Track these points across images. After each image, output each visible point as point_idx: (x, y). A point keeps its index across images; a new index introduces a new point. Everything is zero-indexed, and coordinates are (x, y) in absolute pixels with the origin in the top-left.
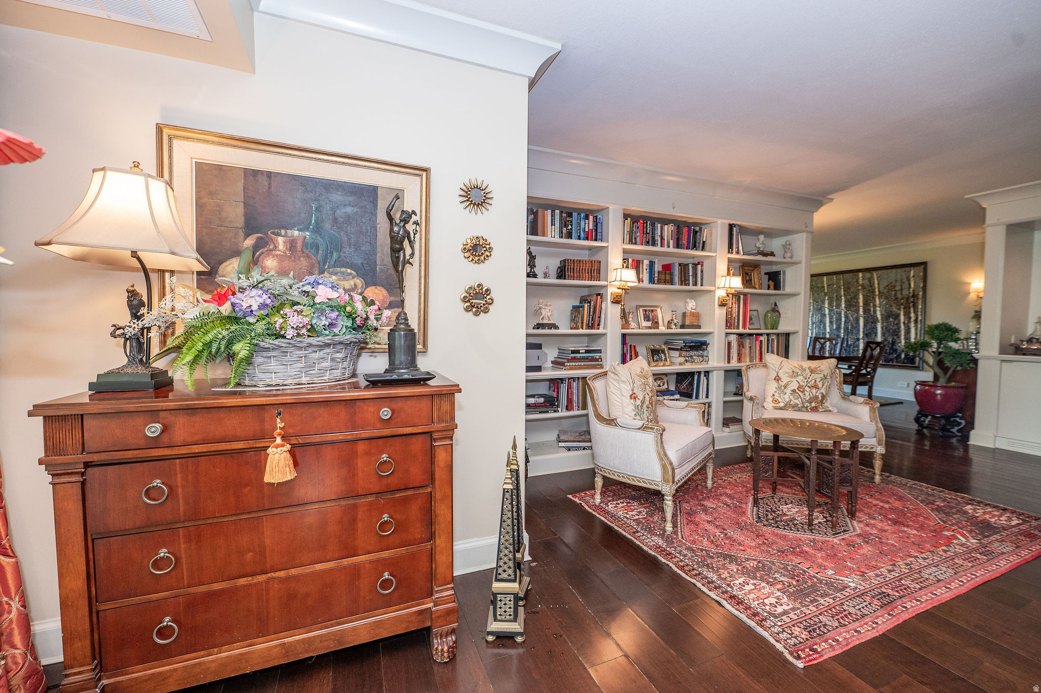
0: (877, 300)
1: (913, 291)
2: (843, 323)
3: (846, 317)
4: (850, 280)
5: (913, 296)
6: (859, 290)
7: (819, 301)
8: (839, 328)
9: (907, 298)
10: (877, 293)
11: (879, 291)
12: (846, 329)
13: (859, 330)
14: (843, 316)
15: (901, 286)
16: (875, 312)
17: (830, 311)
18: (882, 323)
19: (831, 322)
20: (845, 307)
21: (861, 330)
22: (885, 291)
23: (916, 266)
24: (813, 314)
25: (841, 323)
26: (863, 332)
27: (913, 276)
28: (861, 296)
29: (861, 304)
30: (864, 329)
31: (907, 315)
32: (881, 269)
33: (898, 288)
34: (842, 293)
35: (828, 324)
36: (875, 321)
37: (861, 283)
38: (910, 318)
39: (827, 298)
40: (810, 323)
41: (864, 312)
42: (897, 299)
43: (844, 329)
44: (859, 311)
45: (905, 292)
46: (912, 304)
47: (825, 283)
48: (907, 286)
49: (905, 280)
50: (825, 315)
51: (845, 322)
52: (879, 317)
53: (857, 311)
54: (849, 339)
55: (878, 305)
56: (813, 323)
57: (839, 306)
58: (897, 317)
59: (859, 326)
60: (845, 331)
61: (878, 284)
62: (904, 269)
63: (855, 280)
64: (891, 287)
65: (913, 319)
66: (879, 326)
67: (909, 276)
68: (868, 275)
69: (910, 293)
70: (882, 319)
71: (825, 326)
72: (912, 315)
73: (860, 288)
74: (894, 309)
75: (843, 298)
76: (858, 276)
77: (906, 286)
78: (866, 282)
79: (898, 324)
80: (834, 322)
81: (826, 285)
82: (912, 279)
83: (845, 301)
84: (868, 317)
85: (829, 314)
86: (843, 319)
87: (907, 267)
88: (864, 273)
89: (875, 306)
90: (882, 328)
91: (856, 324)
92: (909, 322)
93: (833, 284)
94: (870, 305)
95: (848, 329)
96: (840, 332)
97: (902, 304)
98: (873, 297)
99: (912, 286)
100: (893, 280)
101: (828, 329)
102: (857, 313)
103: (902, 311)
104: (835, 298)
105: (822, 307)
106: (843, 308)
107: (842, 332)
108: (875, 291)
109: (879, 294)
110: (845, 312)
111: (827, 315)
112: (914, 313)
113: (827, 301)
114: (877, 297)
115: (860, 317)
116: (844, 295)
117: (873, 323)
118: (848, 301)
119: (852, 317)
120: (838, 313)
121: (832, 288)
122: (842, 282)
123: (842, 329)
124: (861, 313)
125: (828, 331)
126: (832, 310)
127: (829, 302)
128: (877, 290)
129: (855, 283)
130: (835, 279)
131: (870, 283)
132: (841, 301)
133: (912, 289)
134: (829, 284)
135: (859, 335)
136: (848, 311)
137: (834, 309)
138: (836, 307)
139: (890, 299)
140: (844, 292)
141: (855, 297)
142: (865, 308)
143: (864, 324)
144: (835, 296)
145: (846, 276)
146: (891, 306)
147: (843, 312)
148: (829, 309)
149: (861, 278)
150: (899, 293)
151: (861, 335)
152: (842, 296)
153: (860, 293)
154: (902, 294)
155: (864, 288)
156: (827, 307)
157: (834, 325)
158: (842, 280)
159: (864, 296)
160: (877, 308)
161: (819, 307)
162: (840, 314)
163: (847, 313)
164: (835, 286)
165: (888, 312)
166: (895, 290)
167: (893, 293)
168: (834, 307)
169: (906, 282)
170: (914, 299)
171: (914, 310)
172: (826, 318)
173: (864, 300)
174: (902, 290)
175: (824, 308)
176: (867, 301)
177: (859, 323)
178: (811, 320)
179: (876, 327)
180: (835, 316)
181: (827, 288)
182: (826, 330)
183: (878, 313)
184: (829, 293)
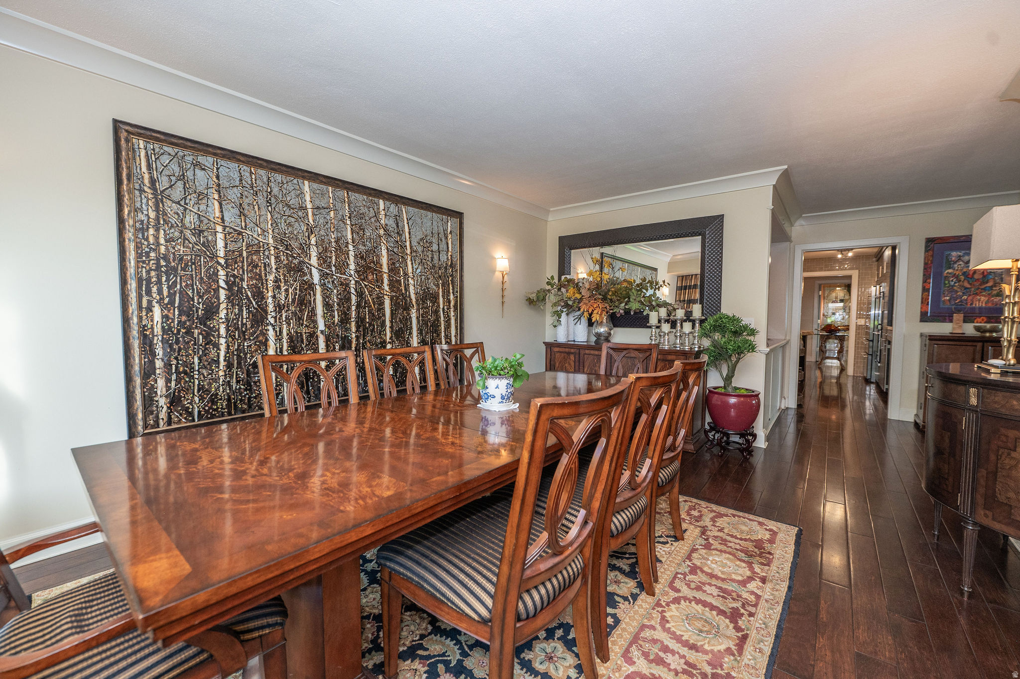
0: (409, 263)
1: (452, 256)
2: (354, 308)
3: (360, 294)
4: (363, 210)
5: (451, 266)
6: (380, 237)
7: (295, 245)
8: (345, 320)
9: (446, 268)
10: (408, 251)
11: (411, 247)
12: (360, 321)
13: (384, 321)
14: (353, 291)
15: (438, 245)
16: (406, 287)
17: (323, 276)
18: (418, 310)
19: (327, 306)
20: (357, 271)
21: (388, 323)
22: (420, 249)
23: (453, 216)
24: (277, 280)
25: (349, 308)
26: (391, 327)
27: (451, 233)
28: (384, 252)
29: (385, 269)
30: (391, 322)
31: (446, 294)
32: (411, 205)
33: (435, 247)
34: (349, 236)
35: (320, 310)
36: (407, 308)
37: (382, 222)
38: (449, 302)
39: (313, 242)
40: (271, 308)
41: (391, 285)
42: (434, 266)
43: (357, 322)
44: (382, 283)
45: (443, 258)
46: (450, 278)
47: (308, 198)
48: (445, 247)
49: (442, 236)
50: (311, 286)
51: (358, 306)
52: (413, 297)
53: (380, 280)
54: (368, 344)
55: (411, 275)
56: (279, 308)
57: (343, 266)
58: (435, 298)
59: (384, 315)
60: (358, 327)
61: (410, 233)
62: (440, 216)
63: (372, 214)
64: (426, 244)
65: (452, 303)
66: (414, 314)
67: (447, 230)
68: (393, 209)
69: (448, 259)
70: (417, 300)
71: (313, 312)
72: (452, 297)
73: (382, 232)
74: (431, 284)
75: (351, 247)
76: (377, 205)
77: (443, 246)
78: (391, 223)
79: (436, 312)
80: (336, 307)
81: (309, 206)
82: (450, 236)
83: (356, 256)
84: (398, 298)
85: (323, 285)
86: (354, 298)
87: (443, 213)
89: (406, 274)
90: (418, 318)
91: (379, 310)
92: (449, 308)
93: (328, 208)
94: (399, 273)
96: (348, 330)
97: (440, 277)
98: (402, 257)
99: (450, 249)
100: (429, 232)
101: (321, 326)
102: (379, 287)
103: (441, 290)
104: (334, 244)
105: (304, 263)
106: (352, 272)
107: (354, 329)
108: (406, 246)
109: (411, 253)
110: (356, 281)
111: (318, 287)
112: (453, 293)
113: (315, 248)
114: (409, 259)
115: (385, 297)
116: (353, 243)
117: (404, 310)
118: (362, 258)
119: (370, 295)
120: (342, 284)
121: (325, 218)
122: (347, 208)
123: (353, 324)
124: (386, 288)
125: (322, 332)
126: (328, 274)
127: (320, 254)
128: (408, 244)
129: (373, 220)
130: (331, 196)
131: (398, 226)
132: (348, 254)
133: (450, 254)
134: (317, 203)
135: (385, 335)
136: (363, 280)
137: (332, 271)
138: (337, 269)
139: (426, 266)
140: (352, 234)
141: (374, 252)
142: (392, 276)
143: (392, 311)
144: (333, 240)
145: (353, 197)
146: (428, 279)
147: (353, 282)
148: (319, 270)
149: (383, 213)
150: (436, 257)
151: (388, 335)
152: (347, 243)
153: (382, 244)
154: (439, 260)
155: (388, 234)
156: (316, 266)
157: (336, 313)
158: (347, 205)
159: (390, 253)
160: (410, 279)
161: (296, 261)
162: (347, 285)
163: (361, 285)
164: (332, 213)
165: (425, 289)
166: (432, 251)
167: (430, 256)
168: (333, 269)
169: (443, 239)
170: (452, 271)
171: (453, 289)
172: (315, 295)
173: (390, 260)
174: (439, 252)
175: (307, 267)
176: (394, 264)
177: (383, 309)
178: (274, 297)
179: (410, 317)
180: (335, 291)
181: (313, 214)
182: (316, 327)
183: (412, 288)
184: (318, 229)
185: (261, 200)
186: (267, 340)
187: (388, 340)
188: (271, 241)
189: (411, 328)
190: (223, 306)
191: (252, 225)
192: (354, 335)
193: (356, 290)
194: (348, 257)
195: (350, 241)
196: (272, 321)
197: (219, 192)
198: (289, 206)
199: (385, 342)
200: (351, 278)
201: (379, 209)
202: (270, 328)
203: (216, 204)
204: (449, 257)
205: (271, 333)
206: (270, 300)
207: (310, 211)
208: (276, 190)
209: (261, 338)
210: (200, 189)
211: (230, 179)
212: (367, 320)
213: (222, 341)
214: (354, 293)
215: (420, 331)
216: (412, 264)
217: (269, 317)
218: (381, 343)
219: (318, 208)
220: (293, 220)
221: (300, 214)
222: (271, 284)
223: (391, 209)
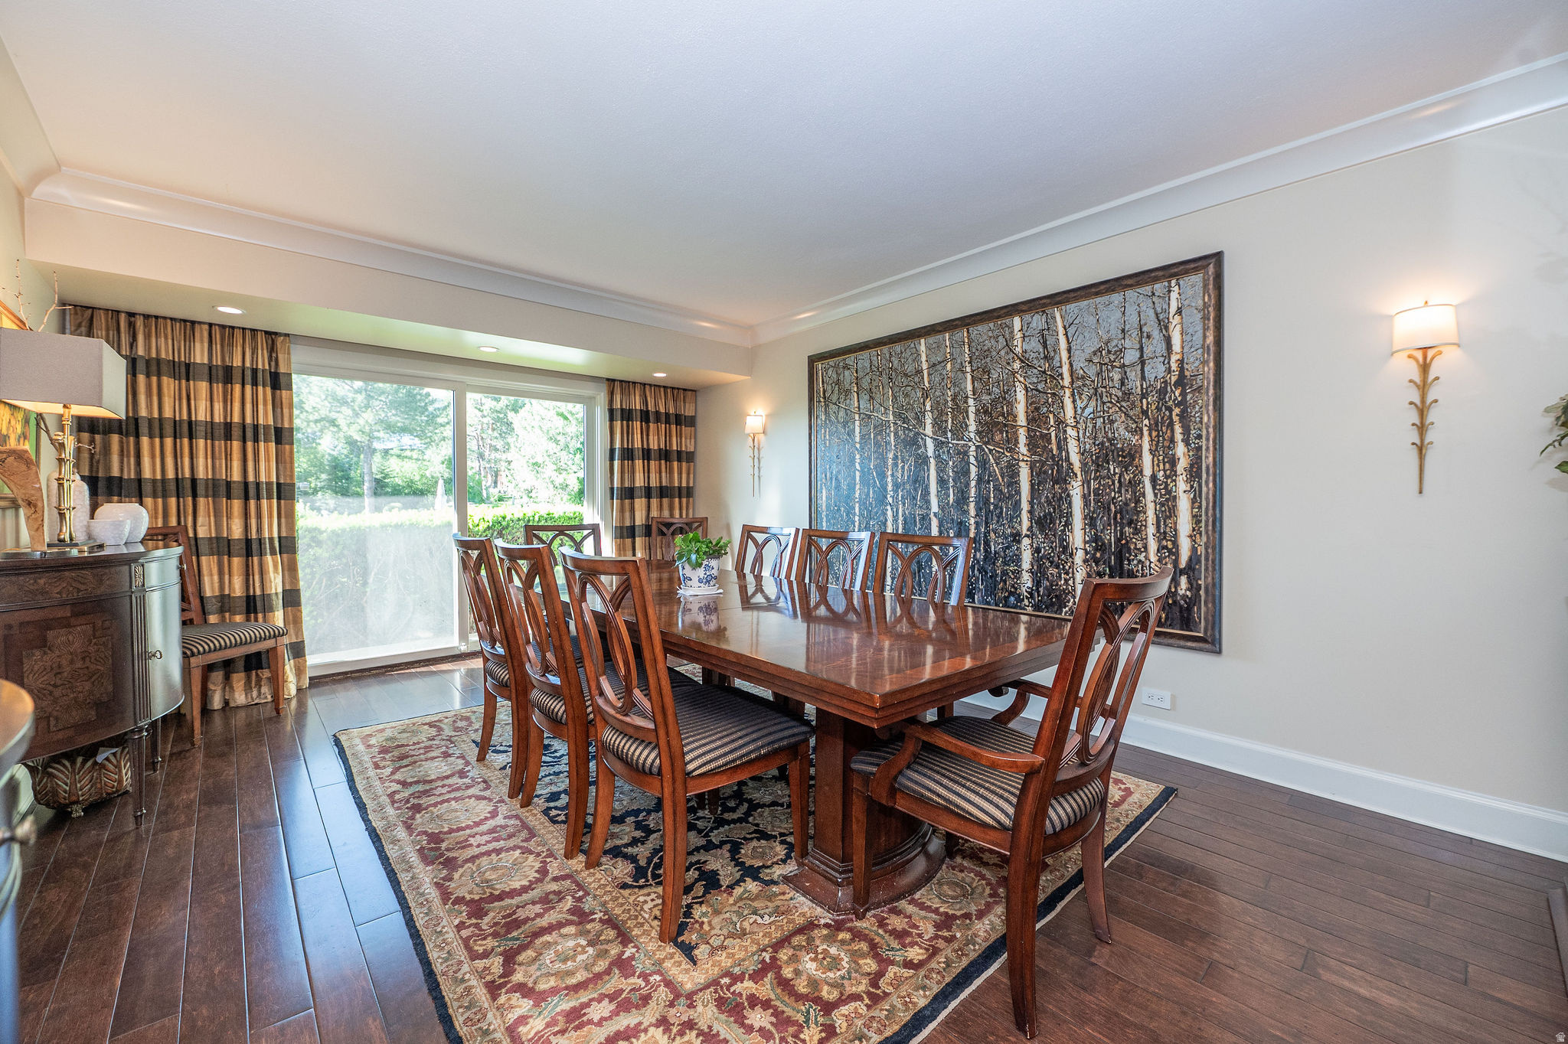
0: (1068, 402)
1: (1181, 362)
2: (973, 483)
3: (983, 464)
4: (988, 344)
5: (1181, 382)
6: (1014, 373)
7: (910, 415)
8: (962, 499)
9: (1162, 392)
10: (1067, 381)
11: (1072, 372)
12: (983, 502)
13: (1018, 503)
14: (972, 460)
15: (1141, 349)
16: (1062, 444)
17: (939, 445)
18: (1086, 482)
19: (942, 482)
20: (978, 432)
21: (1025, 506)
22: (1092, 371)
23: (1186, 272)
24: (895, 458)
25: (967, 485)
26: (1031, 512)
27: (1179, 311)
28: (1021, 395)
29: (1022, 420)
30: (1031, 503)
31: (1163, 447)
32: (1076, 299)
33: (1131, 356)
34: (969, 387)
35: (933, 487)
36: (1062, 478)
37: (1018, 350)
38: (1173, 462)
39: (928, 408)
40: (890, 487)
41: (1032, 445)
42: (1127, 394)
43: (977, 503)
44: (1016, 442)
45: (1155, 370)
46: (1177, 411)
47: (924, 358)
48: (1161, 348)
49: (1151, 327)
50: (925, 460)
51: (980, 481)
52: (1075, 459)
53: (1012, 442)
54: (992, 534)
55: (1071, 421)
56: (896, 486)
57: (960, 429)
58: (1130, 457)
59: (1018, 493)
60: (978, 510)
61: (1069, 350)
62: (1147, 289)
63: (1002, 342)
64: (1107, 356)
65: (1182, 464)
66: (1076, 490)
67: (1166, 311)
68: (1037, 321)
69: (1169, 371)
70: (1084, 465)
71: (926, 490)
72: (1180, 450)
73: (1017, 365)
74: (1121, 431)
75: (971, 402)
76: (1011, 327)
77: (1156, 346)
78: (1035, 345)
79: (1135, 484)
80: (951, 483)
81: (925, 366)
82: (1176, 321)
83: (977, 413)
84: (1043, 464)
85: (937, 457)
86: (973, 470)
87: (1156, 280)
88: (1027, 317)
89: (1060, 423)
90: (1085, 497)
91: (1010, 484)
92: (1172, 474)
93: (945, 360)
94: (1047, 422)
95: (987, 501)
96: (966, 512)
97: (1145, 413)
98: (1054, 394)
99: (1176, 346)
100: (1115, 332)
101: (935, 508)
102: (1011, 450)
103: (1146, 438)
104: (950, 404)
105: (918, 434)
106: (972, 435)
107: (973, 512)
108: (1061, 375)
109: (1072, 383)
110: (977, 447)
111: (932, 460)
112: (1186, 442)
113: (930, 414)
114: (1068, 392)
115: (1021, 464)
116: (974, 395)
117: (1056, 482)
118: (986, 412)
119: (997, 464)
120: (959, 453)
121: (941, 374)
122: (967, 350)
123: (972, 505)
124: (1023, 449)
125: (935, 514)
126: (943, 443)
127: (935, 419)
128: (1065, 370)
129: (1002, 353)
130: (948, 344)
131: (1045, 346)
132: (967, 412)
133: (1174, 358)
134: (933, 360)
135: (1020, 523)
136: (986, 443)
137: (947, 438)
138: (953, 434)
139: (1105, 399)
140: (973, 383)
141: (1005, 399)
142: (1033, 430)
143: (1032, 485)
144: (949, 399)
145: (976, 332)
146: (1112, 422)
147: (973, 448)
148: (935, 439)
149: (1019, 335)
150: (1133, 375)
151: (1026, 524)
152: (967, 397)
153: (1017, 384)
154: (1143, 378)
155: (1026, 364)
156: (931, 434)
157: (951, 490)
158: (966, 346)
159: (1029, 394)
160: (1069, 430)
161: (911, 434)
162: (966, 454)
163: (984, 450)
164: (949, 365)
165: (1102, 443)
166: (1123, 366)
167: (1117, 377)
168: (949, 435)
169: (1156, 334)
170: (1183, 394)
171: (1186, 431)
172: (928, 470)
173: (1031, 404)
174: (1143, 363)
175: (922, 438)
176: (1037, 409)
177: (1017, 483)
178: (892, 475)
179: (1068, 495)
180: (951, 463)
181: (929, 374)
182: (929, 508)
183: (1073, 447)
184: (933, 391)
185: (885, 377)
186: (886, 520)
187: (1025, 531)
188: (891, 418)
189: (1070, 514)
190: (858, 487)
191: (878, 405)
192: (972, 521)
193: (976, 458)
194: (967, 416)
195: (970, 393)
196: (890, 500)
197: (857, 384)
198: (906, 375)
199: (1018, 534)
200: (970, 444)
201: (1012, 332)
202: (889, 507)
203: (855, 394)
204: (1174, 366)
205: (889, 513)
206: (889, 479)
207: (925, 373)
208: (896, 363)
209: (881, 518)
210: (847, 386)
211: (864, 368)
212: (992, 500)
213: (857, 518)
214: (975, 463)
215: (1090, 521)
216: (1074, 401)
217: (889, 496)
218: (1012, 535)
219: (934, 365)
220: (909, 388)
221: (916, 379)
222: (890, 462)
223: (1033, 325)
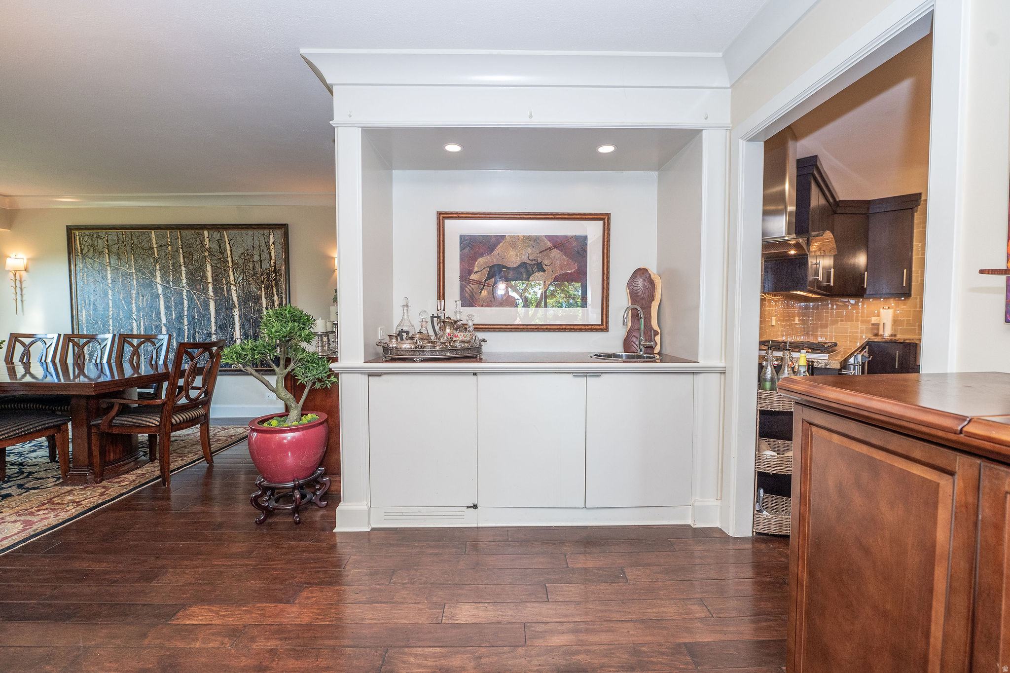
0: (231, 274)
1: (275, 263)
2: (186, 309)
3: (190, 299)
4: (191, 241)
5: (275, 271)
6: (205, 257)
7: (146, 271)
8: (180, 317)
9: (269, 274)
10: (230, 264)
11: (232, 261)
12: (192, 318)
13: (209, 319)
14: (185, 297)
15: (260, 256)
16: (229, 292)
17: (165, 288)
18: (240, 309)
19: (167, 308)
20: (187, 284)
21: (213, 320)
22: (241, 262)
23: (275, 229)
24: (137, 294)
25: (183, 310)
26: (215, 323)
27: (273, 243)
28: (209, 268)
29: (210, 280)
30: (216, 318)
31: (269, 296)
32: (233, 229)
33: (256, 258)
34: (182, 261)
35: (163, 311)
36: (230, 307)
37: (207, 246)
38: (273, 302)
39: (158, 268)
40: (134, 310)
41: (215, 292)
42: (255, 274)
43: (188, 319)
44: (208, 290)
45: (266, 265)
46: (274, 282)
47: (154, 241)
48: (267, 257)
49: (264, 247)
50: (158, 296)
51: (189, 307)
52: (235, 299)
53: (205, 290)
54: (197, 334)
55: (233, 282)
56: (138, 309)
57: (177, 281)
58: (258, 299)
59: (210, 314)
60: (189, 322)
61: (231, 251)
62: (261, 232)
63: (198, 241)
64: (247, 256)
65: (276, 303)
66: (236, 313)
67: (269, 242)
68: (216, 235)
69: (271, 266)
70: (239, 302)
71: (158, 314)
72: (276, 298)
73: (207, 254)
74: (254, 289)
75: (183, 268)
76: (203, 235)
77: (265, 256)
78: (215, 246)
79: (259, 311)
80: (173, 308)
81: (155, 246)
82: (272, 247)
83: (187, 274)
84: (221, 300)
85: (165, 295)
86: (186, 302)
87: (265, 228)
88: (211, 232)
89: (228, 283)
90: (240, 316)
91: (205, 310)
93: (167, 245)
94: (222, 282)
95: (194, 318)
96: (183, 323)
97: (262, 282)
98: (224, 269)
99: (273, 257)
100: (250, 247)
101: (164, 321)
102: (205, 294)
103: (263, 292)
104: (171, 268)
105: (152, 281)
106: (184, 285)
107: (186, 323)
108: (228, 261)
109: (233, 265)
110: (187, 291)
111: (161, 296)
112: (278, 295)
113: (159, 272)
114: (231, 270)
115: (210, 300)
116: (184, 265)
117: (227, 309)
118: (191, 274)
119: (198, 300)
120: (178, 293)
121: (165, 252)
122: (180, 242)
123: (186, 320)
124: (211, 294)
125: (164, 324)
126: (168, 287)
127: (162, 275)
128: (229, 259)
129: (199, 246)
130: (169, 236)
131: (220, 247)
132: (181, 273)
133: (272, 261)
134: (160, 243)
135: (211, 328)
136: (192, 290)
137: (170, 285)
138: (173, 283)
139: (247, 274)
140: (184, 259)
141: (201, 269)
142: (215, 285)
143: (216, 310)
144: (170, 265)
145: (184, 234)
146: (250, 284)
147: (185, 291)
148: (162, 285)
149: (207, 240)
150: (257, 266)
151: (214, 328)
152: (181, 265)
153: (207, 262)
154: (261, 268)
155: (212, 254)
156: (160, 282)
157: (173, 312)
158: (180, 240)
159: (213, 268)
160: (232, 286)
161: (148, 281)
162: (181, 294)
163: (191, 293)
164: (170, 248)
165: (246, 293)
166: (253, 261)
167: (251, 266)
168: (171, 283)
169: (265, 250)
170: (276, 276)
171: (277, 291)
172: (159, 301)
173: (214, 273)
174: (261, 261)
175: (155, 284)
176: (217, 275)
177: (209, 309)
178: (136, 303)
179: (233, 315)
180: (173, 298)
181: (158, 251)
182: (160, 321)
183: (234, 294)
184: (161, 260)
185: (128, 248)
186: (133, 328)
187: (213, 332)
188: (134, 271)
189: (234, 324)
190: (111, 309)
191: (124, 263)
192: (186, 328)
193: (187, 297)
194: (181, 275)
195: (182, 264)
196: (135, 317)
197: (108, 249)
198: (143, 249)
199: (210, 333)
200: (183, 289)
201: (204, 237)
202: (134, 321)
203: (107, 255)
204: (272, 265)
205: (135, 324)
206: (134, 305)
207: (155, 249)
208: (136, 241)
209: (129, 327)
210: (100, 249)
211: (114, 240)
212: (196, 317)
213: (111, 328)
214: (186, 299)
215: (242, 326)
216: (234, 274)
217: (134, 315)
218: (207, 334)
219: (161, 246)
220: (145, 256)
221: (150, 252)
222: (134, 296)
223: (214, 236)
